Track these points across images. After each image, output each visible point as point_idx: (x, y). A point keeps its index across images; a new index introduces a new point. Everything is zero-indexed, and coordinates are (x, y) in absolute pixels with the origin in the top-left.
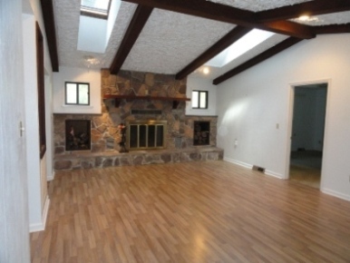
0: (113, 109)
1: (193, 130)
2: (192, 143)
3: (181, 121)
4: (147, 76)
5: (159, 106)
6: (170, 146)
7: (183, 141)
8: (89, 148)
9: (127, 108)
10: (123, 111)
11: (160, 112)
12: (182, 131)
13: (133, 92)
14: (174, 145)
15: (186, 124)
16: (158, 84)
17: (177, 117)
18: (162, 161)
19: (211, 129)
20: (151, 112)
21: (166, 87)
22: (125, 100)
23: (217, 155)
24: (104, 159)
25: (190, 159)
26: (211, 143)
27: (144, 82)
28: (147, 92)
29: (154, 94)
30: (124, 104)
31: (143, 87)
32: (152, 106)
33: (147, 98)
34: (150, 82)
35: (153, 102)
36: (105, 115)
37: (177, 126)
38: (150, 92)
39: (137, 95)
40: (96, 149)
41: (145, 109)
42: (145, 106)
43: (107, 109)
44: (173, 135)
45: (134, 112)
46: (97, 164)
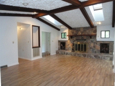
0: (71, 39)
1: (100, 47)
2: (100, 52)
3: (94, 43)
4: (81, 29)
5: (85, 38)
6: (89, 52)
7: (95, 50)
8: (65, 49)
9: (75, 39)
10: (73, 40)
11: (85, 40)
12: (94, 47)
13: (76, 34)
14: (91, 52)
15: (97, 44)
16: (85, 31)
17: (92, 41)
18: (83, 56)
19: (110, 47)
20: (82, 40)
21: (88, 31)
22: (74, 37)
23: (109, 58)
24: (66, 53)
25: (94, 58)
26: (110, 53)
27: (80, 30)
28: (81, 34)
29: (83, 34)
30: (74, 38)
31: (79, 32)
32: (82, 38)
33: (81, 35)
34: (82, 30)
35: (83, 37)
36: (69, 41)
37: (92, 45)
38: (82, 33)
39: (78, 35)
40: (67, 50)
41: (80, 39)
42: (80, 38)
43: (69, 39)
44: (91, 48)
45: (77, 40)
46: (64, 54)
